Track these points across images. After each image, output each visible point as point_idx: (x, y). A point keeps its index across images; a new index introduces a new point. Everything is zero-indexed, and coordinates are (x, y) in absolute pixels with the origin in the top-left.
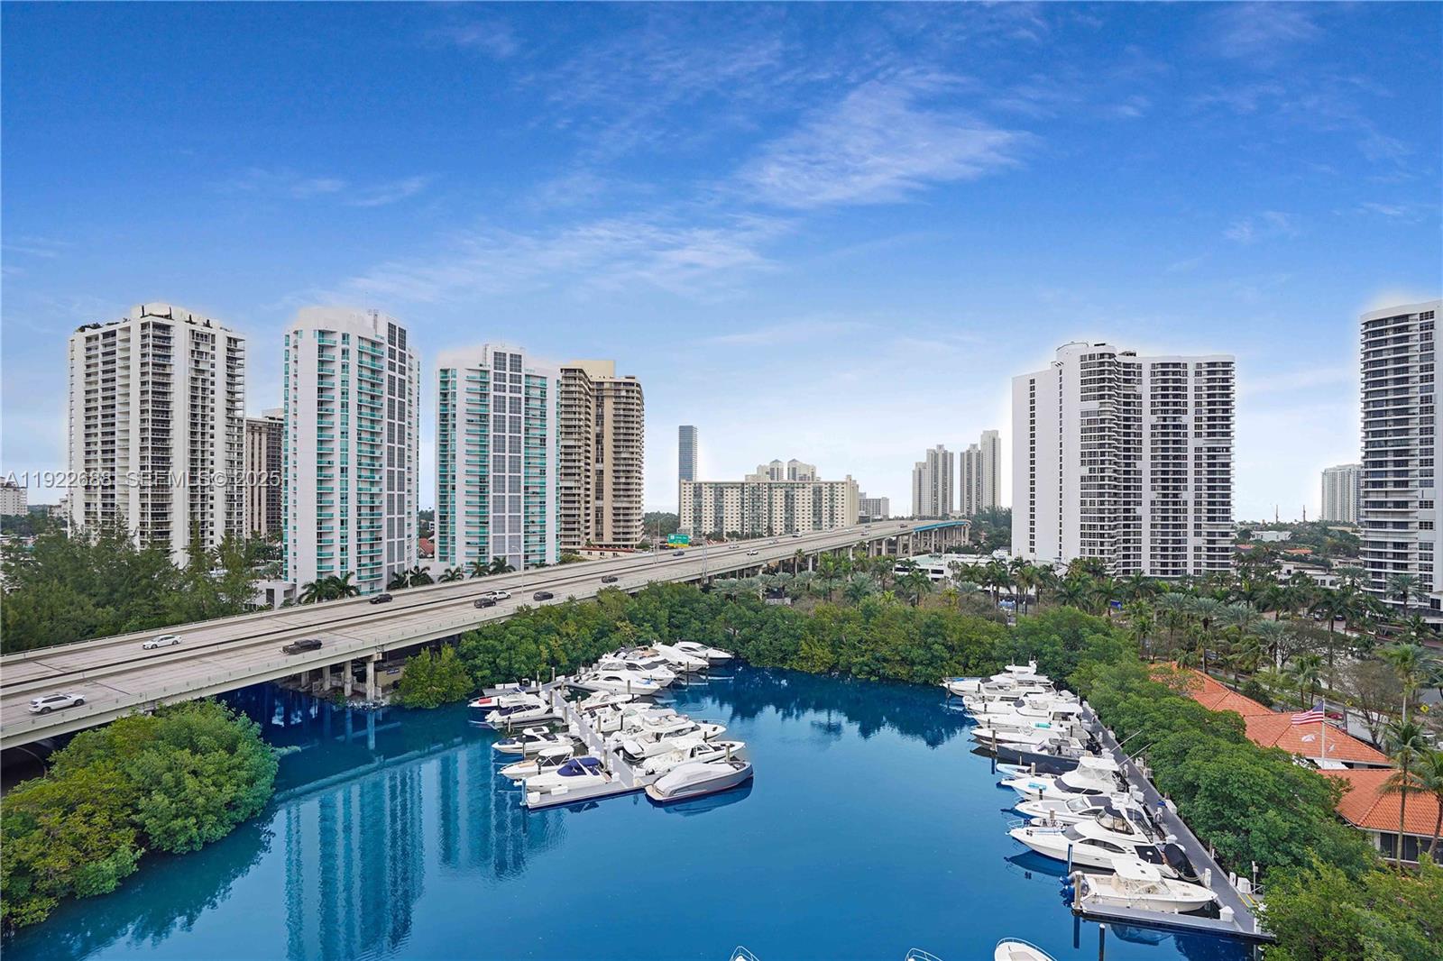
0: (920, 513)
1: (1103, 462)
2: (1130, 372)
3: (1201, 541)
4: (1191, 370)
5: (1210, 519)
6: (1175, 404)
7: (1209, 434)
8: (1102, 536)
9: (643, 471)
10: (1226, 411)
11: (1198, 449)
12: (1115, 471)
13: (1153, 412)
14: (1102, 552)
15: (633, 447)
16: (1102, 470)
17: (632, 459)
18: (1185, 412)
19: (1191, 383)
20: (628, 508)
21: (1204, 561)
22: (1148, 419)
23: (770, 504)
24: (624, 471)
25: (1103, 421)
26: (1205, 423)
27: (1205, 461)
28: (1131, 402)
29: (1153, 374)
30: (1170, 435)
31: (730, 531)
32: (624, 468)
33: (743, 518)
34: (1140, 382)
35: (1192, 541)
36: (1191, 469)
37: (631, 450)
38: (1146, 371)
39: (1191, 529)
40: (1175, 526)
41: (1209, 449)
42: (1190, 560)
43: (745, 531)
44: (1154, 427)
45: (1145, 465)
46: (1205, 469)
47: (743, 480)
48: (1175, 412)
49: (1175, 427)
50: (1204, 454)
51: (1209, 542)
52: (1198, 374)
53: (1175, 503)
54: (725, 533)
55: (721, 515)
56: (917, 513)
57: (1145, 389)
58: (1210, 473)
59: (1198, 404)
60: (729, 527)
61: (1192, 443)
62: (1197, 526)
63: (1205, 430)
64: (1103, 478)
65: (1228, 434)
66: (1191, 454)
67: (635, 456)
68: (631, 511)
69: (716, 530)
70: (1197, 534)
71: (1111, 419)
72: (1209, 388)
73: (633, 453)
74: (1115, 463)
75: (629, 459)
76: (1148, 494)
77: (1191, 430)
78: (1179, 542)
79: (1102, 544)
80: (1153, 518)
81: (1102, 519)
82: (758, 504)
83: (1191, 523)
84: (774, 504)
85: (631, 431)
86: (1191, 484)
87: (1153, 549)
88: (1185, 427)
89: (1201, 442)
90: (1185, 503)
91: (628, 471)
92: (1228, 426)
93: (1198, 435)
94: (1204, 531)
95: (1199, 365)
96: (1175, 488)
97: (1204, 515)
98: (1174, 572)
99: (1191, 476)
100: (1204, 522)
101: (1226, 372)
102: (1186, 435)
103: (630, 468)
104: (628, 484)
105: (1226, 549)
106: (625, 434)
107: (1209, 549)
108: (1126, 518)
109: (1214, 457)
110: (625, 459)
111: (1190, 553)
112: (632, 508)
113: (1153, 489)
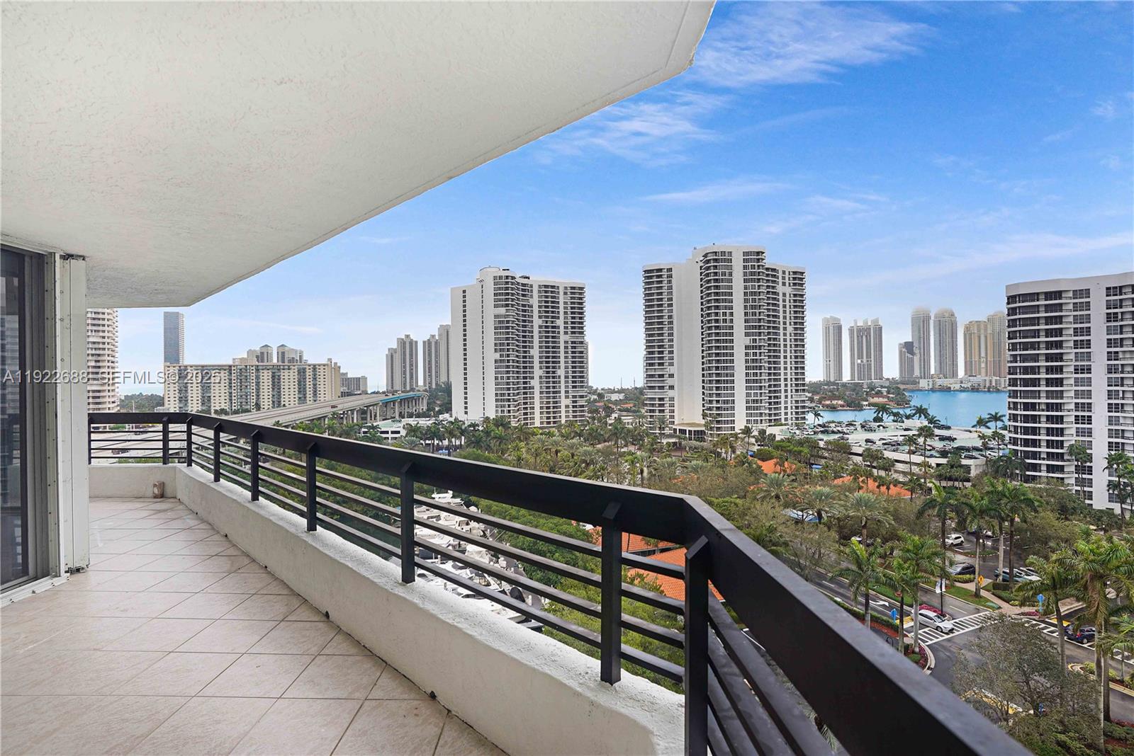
0: (392, 388)
1: (508, 350)
2: (526, 289)
3: (569, 402)
4: (561, 291)
5: (574, 387)
6: (553, 312)
7: (572, 333)
8: (509, 400)
9: (117, 355)
10: (581, 318)
11: (566, 342)
12: (517, 356)
13: (540, 317)
14: (509, 411)
15: (104, 331)
16: (508, 356)
17: (104, 343)
18: (558, 318)
19: (561, 299)
20: (99, 391)
21: (571, 414)
22: (537, 322)
23: (258, 384)
24: (93, 355)
25: (508, 322)
26: (569, 325)
27: (570, 350)
28: (526, 309)
29: (539, 292)
30: (550, 332)
31: (218, 408)
32: (94, 352)
33: (231, 396)
34: (532, 296)
35: (564, 402)
36: (562, 355)
37: (101, 334)
38: (535, 289)
39: (563, 394)
40: (554, 392)
41: (572, 342)
42: (563, 414)
43: (233, 408)
44: (540, 327)
45: (535, 352)
46: (570, 355)
47: (231, 363)
48: (553, 317)
49: (553, 327)
50: (570, 345)
51: (574, 402)
52: (565, 293)
53: (554, 377)
54: (213, 411)
55: (208, 395)
56: (390, 388)
57: (535, 301)
58: (573, 357)
59: (565, 313)
60: (217, 405)
61: (563, 338)
62: (567, 392)
63: (570, 330)
64: (508, 361)
65: (582, 333)
66: (562, 345)
67: (106, 340)
68: (102, 394)
69: (204, 408)
70: (567, 397)
71: (514, 321)
72: (572, 303)
73: (104, 337)
74: (517, 351)
75: (99, 343)
76: (538, 372)
77: (562, 330)
78: (556, 402)
79: (509, 406)
80: (541, 387)
81: (509, 389)
82: (246, 384)
83: (563, 390)
84: (261, 384)
85: (101, 316)
86: (562, 365)
87: (541, 408)
88: (559, 327)
89: (567, 338)
90: (559, 377)
91: (99, 355)
92: (582, 328)
93: (566, 333)
94: (570, 395)
95: (566, 288)
96: (554, 367)
97: (570, 384)
98: (554, 422)
99: (562, 360)
100: (570, 389)
101: (581, 294)
102: (559, 333)
103: (101, 352)
104: (99, 367)
105: (582, 406)
106: (94, 319)
107: (574, 407)
108: (525, 388)
109: (575, 347)
110: (94, 343)
111: (563, 409)
112: (104, 391)
113: (541, 368)
